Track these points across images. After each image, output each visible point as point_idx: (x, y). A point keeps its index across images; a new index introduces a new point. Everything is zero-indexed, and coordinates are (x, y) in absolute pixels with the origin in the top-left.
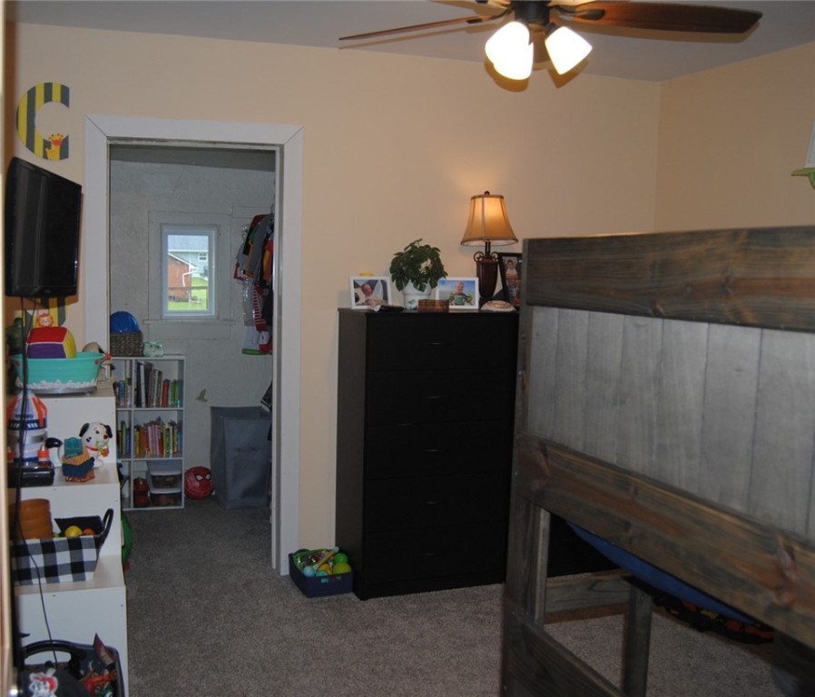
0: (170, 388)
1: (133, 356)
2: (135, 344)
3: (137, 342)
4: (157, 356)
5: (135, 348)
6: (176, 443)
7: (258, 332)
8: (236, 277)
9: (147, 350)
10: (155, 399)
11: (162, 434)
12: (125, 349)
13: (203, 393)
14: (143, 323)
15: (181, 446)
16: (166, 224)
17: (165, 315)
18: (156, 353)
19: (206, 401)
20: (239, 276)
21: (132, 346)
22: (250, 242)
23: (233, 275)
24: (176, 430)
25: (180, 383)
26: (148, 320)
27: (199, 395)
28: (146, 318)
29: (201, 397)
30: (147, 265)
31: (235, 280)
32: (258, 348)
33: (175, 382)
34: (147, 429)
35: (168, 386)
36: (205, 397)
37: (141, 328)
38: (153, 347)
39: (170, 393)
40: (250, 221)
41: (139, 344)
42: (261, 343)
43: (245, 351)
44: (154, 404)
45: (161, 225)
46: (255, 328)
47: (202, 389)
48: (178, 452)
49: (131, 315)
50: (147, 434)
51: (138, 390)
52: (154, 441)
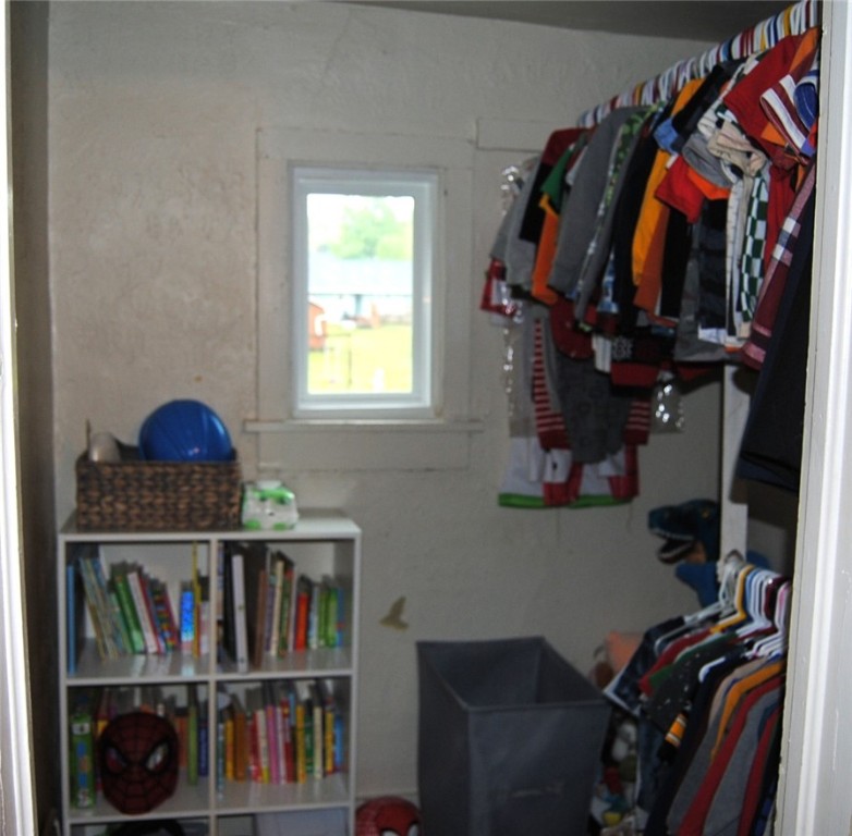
0: (315, 606)
1: (212, 528)
2: (218, 494)
3: (224, 488)
4: (279, 527)
5: (216, 505)
6: (331, 748)
7: (541, 452)
8: (486, 304)
9: (251, 508)
10: (275, 638)
11: (293, 730)
12: (191, 509)
13: (398, 608)
14: (244, 431)
15: (346, 754)
16: (303, 164)
17: (303, 406)
18: (275, 520)
19: (403, 626)
20: (494, 301)
21: (211, 499)
22: (544, 203)
23: (479, 300)
24: (330, 716)
25: (340, 587)
26: (257, 420)
27: (386, 611)
28: (251, 415)
29: (394, 618)
30: (252, 273)
31: (485, 316)
32: (539, 492)
33: (327, 586)
34: (253, 717)
35: (309, 600)
36: (404, 618)
37: (239, 442)
38: (269, 503)
39: (315, 619)
40: (541, 144)
41: (230, 495)
42: (548, 478)
43: (507, 500)
44: (273, 652)
45: (291, 165)
46: (535, 441)
47: (394, 599)
48: (335, 770)
49: (210, 412)
50: (254, 730)
51: (226, 624)
52: (272, 747)
